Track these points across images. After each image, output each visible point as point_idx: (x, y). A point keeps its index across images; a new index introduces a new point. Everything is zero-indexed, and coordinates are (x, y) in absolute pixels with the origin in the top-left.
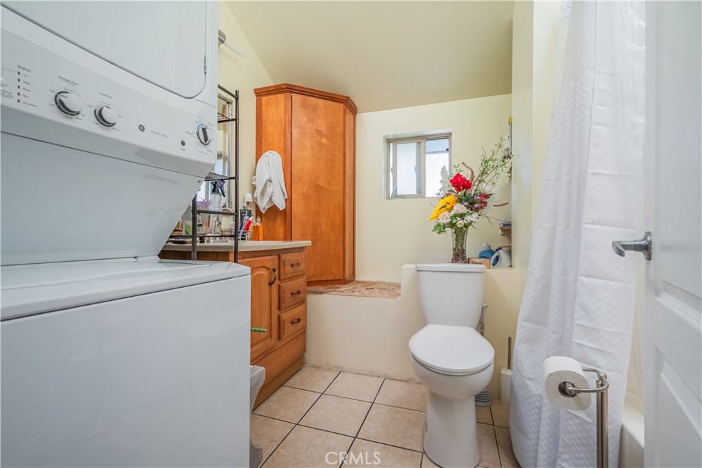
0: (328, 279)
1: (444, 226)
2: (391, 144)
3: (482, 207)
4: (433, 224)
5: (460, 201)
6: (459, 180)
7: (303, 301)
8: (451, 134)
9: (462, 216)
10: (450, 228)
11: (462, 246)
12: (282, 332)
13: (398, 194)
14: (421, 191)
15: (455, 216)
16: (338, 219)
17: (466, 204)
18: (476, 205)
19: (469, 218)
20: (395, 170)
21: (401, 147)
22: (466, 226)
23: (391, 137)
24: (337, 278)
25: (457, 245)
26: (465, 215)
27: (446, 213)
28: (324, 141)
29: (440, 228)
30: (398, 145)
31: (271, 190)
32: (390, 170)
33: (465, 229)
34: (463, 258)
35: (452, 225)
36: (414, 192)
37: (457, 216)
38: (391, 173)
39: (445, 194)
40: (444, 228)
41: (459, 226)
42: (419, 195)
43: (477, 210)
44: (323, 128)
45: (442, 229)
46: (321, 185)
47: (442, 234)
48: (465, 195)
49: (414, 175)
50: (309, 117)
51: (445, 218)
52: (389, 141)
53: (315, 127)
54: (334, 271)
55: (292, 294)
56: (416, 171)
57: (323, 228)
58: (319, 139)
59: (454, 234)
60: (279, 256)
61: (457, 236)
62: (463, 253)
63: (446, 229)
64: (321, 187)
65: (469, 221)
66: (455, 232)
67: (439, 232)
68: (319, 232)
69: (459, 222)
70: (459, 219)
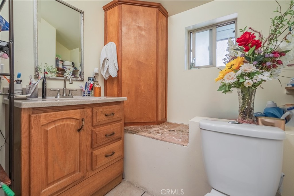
0: (146, 121)
1: (230, 86)
2: (192, 34)
3: (274, 66)
4: (219, 85)
5: (248, 60)
6: (247, 36)
7: (120, 138)
8: (236, 19)
9: (250, 75)
10: (236, 88)
11: (249, 104)
12: (94, 164)
13: (196, 66)
14: (212, 63)
15: (242, 76)
16: (153, 82)
17: (255, 63)
18: (268, 64)
19: (259, 77)
20: (194, 51)
21: (198, 35)
22: (255, 85)
23: (191, 28)
24: (152, 121)
25: (243, 104)
26: (254, 74)
27: (233, 73)
28: (143, 33)
29: (226, 88)
30: (196, 34)
31: (107, 65)
32: (190, 50)
33: (253, 88)
34: (251, 116)
35: (238, 84)
36: (208, 64)
37: (245, 75)
38: (191, 53)
39: (231, 58)
40: (229, 88)
41: (247, 86)
42: (211, 65)
43: (268, 69)
44: (142, 25)
45: (227, 89)
46: (141, 61)
47: (228, 94)
48: (254, 53)
49: (208, 52)
50: (133, 19)
51: (231, 78)
52: (190, 32)
53: (137, 24)
54: (150, 116)
55: (106, 136)
56: (209, 49)
57: (143, 88)
58: (140, 32)
59: (240, 94)
60: (92, 108)
61: (244, 95)
62: (250, 112)
63: (232, 89)
64: (141, 63)
65: (259, 80)
66: (242, 92)
67: (225, 92)
68: (140, 91)
69: (247, 81)
70: (247, 78)
